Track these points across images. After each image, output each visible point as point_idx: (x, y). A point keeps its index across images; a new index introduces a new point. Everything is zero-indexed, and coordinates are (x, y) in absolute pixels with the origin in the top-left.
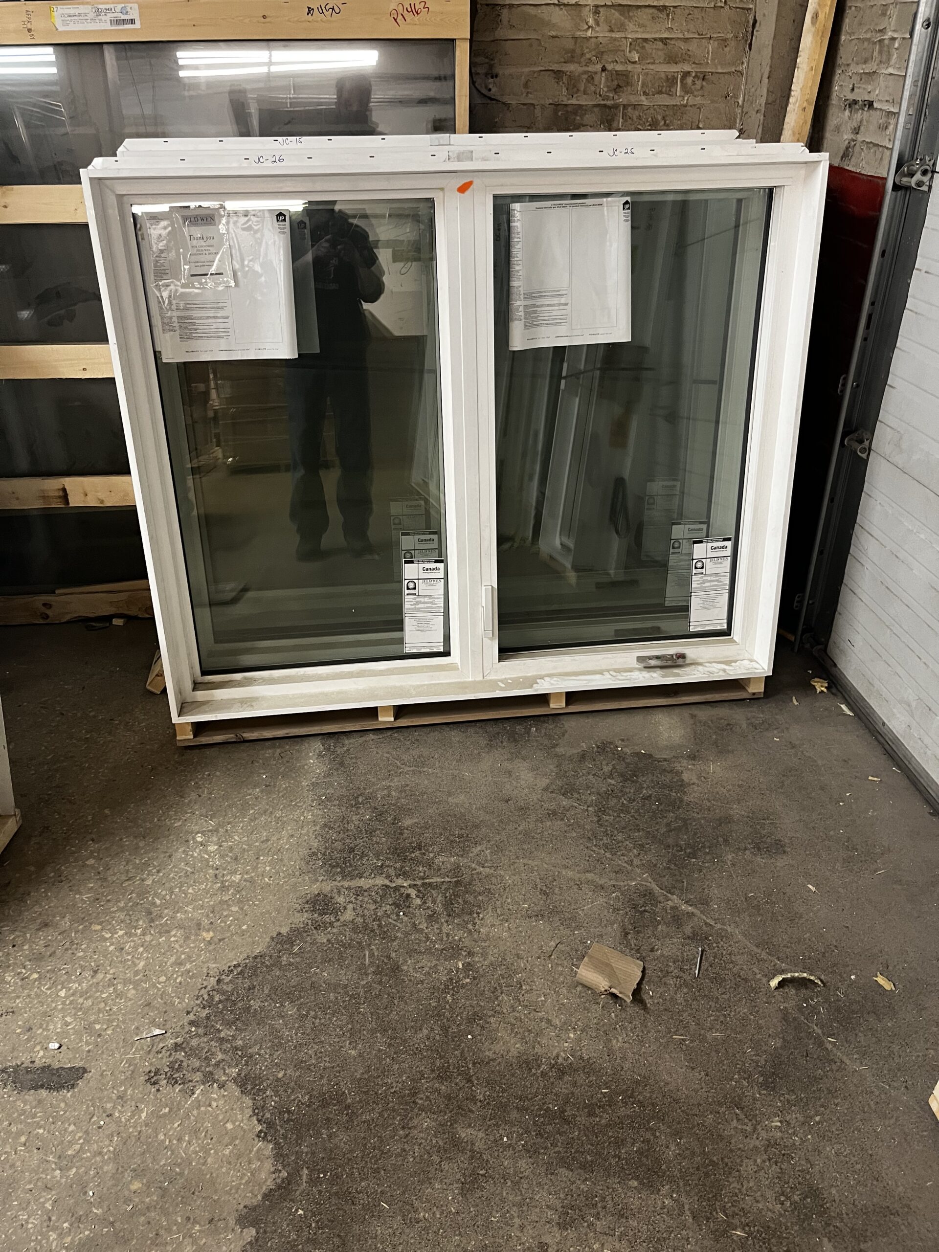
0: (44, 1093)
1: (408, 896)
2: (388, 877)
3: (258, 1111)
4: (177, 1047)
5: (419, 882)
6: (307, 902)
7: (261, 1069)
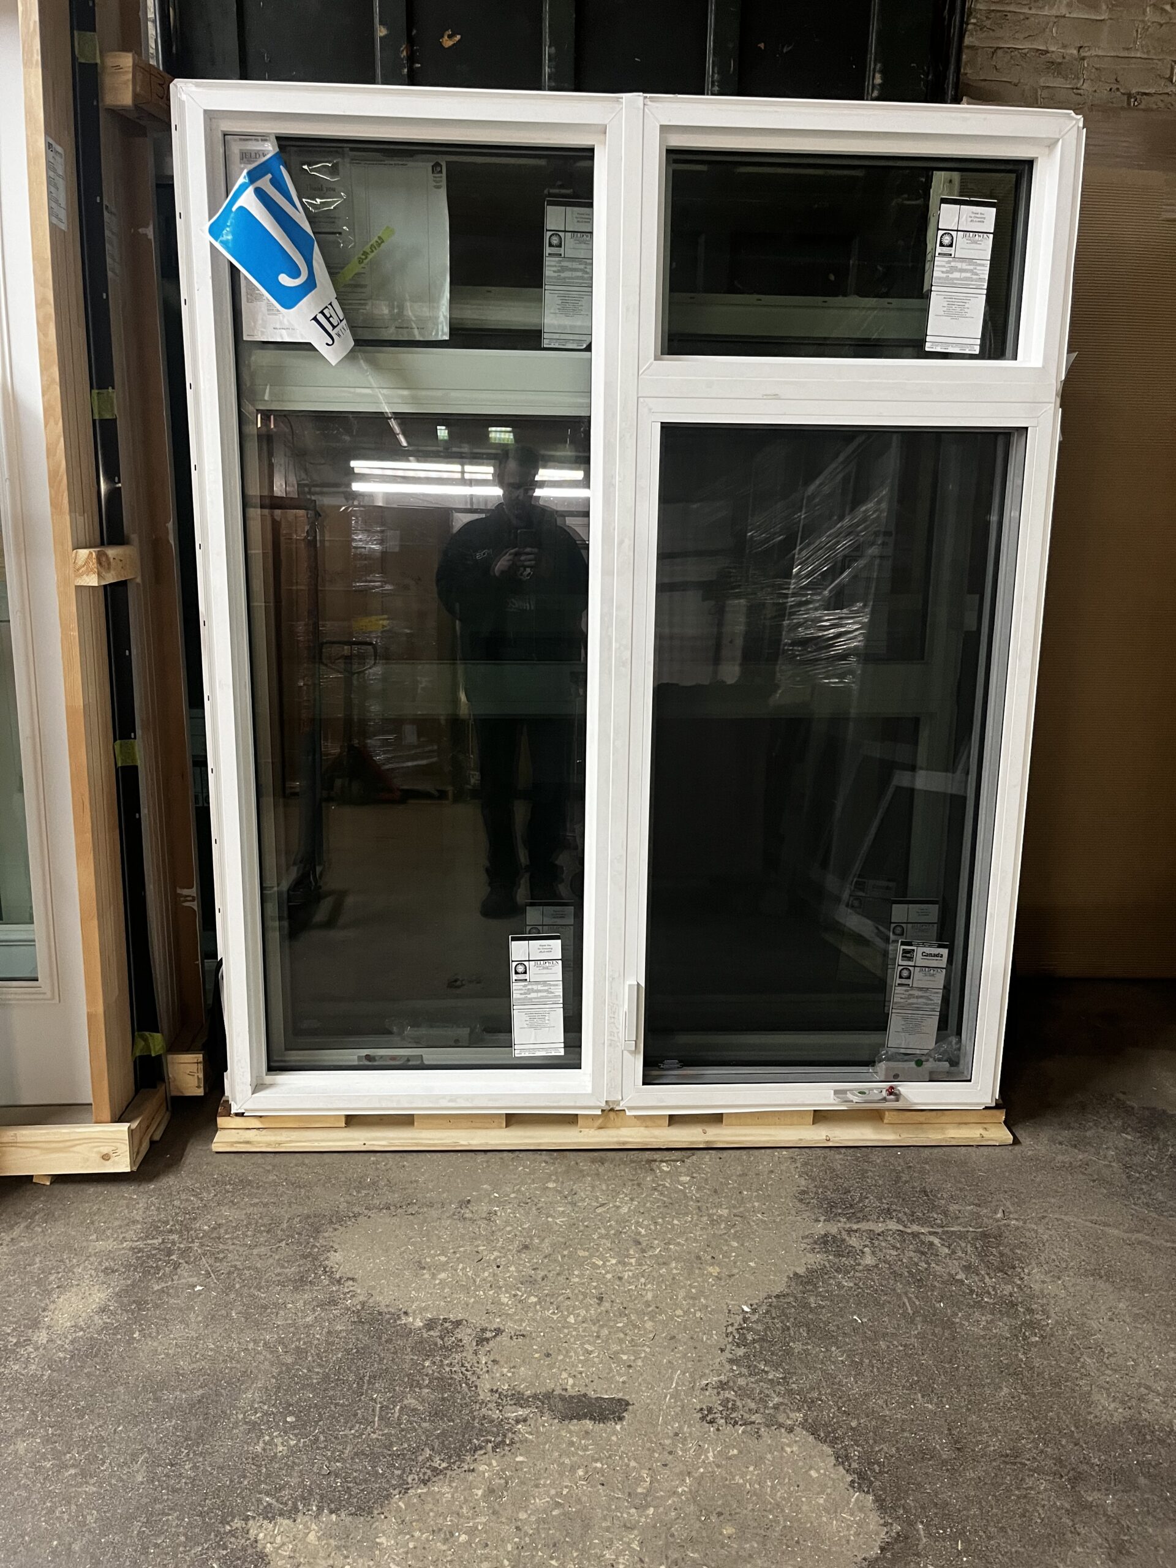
0: (588, 1424)
1: (931, 1244)
2: (899, 1221)
3: (842, 1459)
4: (722, 1386)
5: (940, 1230)
6: (815, 1243)
7: (829, 1416)
